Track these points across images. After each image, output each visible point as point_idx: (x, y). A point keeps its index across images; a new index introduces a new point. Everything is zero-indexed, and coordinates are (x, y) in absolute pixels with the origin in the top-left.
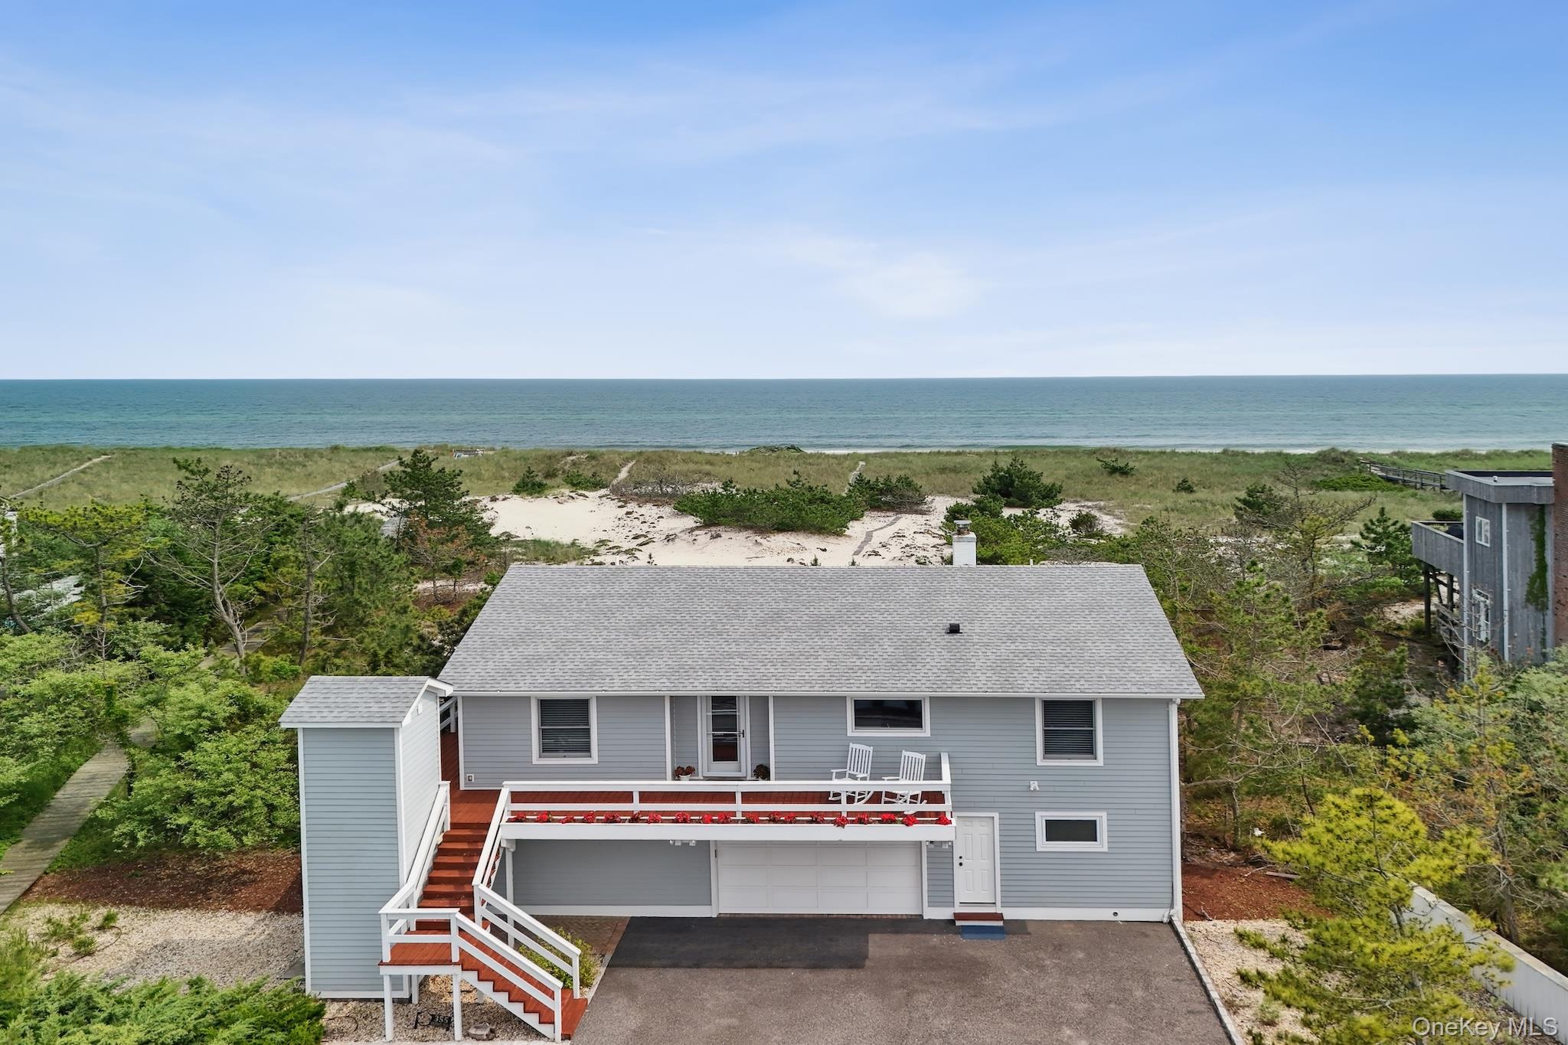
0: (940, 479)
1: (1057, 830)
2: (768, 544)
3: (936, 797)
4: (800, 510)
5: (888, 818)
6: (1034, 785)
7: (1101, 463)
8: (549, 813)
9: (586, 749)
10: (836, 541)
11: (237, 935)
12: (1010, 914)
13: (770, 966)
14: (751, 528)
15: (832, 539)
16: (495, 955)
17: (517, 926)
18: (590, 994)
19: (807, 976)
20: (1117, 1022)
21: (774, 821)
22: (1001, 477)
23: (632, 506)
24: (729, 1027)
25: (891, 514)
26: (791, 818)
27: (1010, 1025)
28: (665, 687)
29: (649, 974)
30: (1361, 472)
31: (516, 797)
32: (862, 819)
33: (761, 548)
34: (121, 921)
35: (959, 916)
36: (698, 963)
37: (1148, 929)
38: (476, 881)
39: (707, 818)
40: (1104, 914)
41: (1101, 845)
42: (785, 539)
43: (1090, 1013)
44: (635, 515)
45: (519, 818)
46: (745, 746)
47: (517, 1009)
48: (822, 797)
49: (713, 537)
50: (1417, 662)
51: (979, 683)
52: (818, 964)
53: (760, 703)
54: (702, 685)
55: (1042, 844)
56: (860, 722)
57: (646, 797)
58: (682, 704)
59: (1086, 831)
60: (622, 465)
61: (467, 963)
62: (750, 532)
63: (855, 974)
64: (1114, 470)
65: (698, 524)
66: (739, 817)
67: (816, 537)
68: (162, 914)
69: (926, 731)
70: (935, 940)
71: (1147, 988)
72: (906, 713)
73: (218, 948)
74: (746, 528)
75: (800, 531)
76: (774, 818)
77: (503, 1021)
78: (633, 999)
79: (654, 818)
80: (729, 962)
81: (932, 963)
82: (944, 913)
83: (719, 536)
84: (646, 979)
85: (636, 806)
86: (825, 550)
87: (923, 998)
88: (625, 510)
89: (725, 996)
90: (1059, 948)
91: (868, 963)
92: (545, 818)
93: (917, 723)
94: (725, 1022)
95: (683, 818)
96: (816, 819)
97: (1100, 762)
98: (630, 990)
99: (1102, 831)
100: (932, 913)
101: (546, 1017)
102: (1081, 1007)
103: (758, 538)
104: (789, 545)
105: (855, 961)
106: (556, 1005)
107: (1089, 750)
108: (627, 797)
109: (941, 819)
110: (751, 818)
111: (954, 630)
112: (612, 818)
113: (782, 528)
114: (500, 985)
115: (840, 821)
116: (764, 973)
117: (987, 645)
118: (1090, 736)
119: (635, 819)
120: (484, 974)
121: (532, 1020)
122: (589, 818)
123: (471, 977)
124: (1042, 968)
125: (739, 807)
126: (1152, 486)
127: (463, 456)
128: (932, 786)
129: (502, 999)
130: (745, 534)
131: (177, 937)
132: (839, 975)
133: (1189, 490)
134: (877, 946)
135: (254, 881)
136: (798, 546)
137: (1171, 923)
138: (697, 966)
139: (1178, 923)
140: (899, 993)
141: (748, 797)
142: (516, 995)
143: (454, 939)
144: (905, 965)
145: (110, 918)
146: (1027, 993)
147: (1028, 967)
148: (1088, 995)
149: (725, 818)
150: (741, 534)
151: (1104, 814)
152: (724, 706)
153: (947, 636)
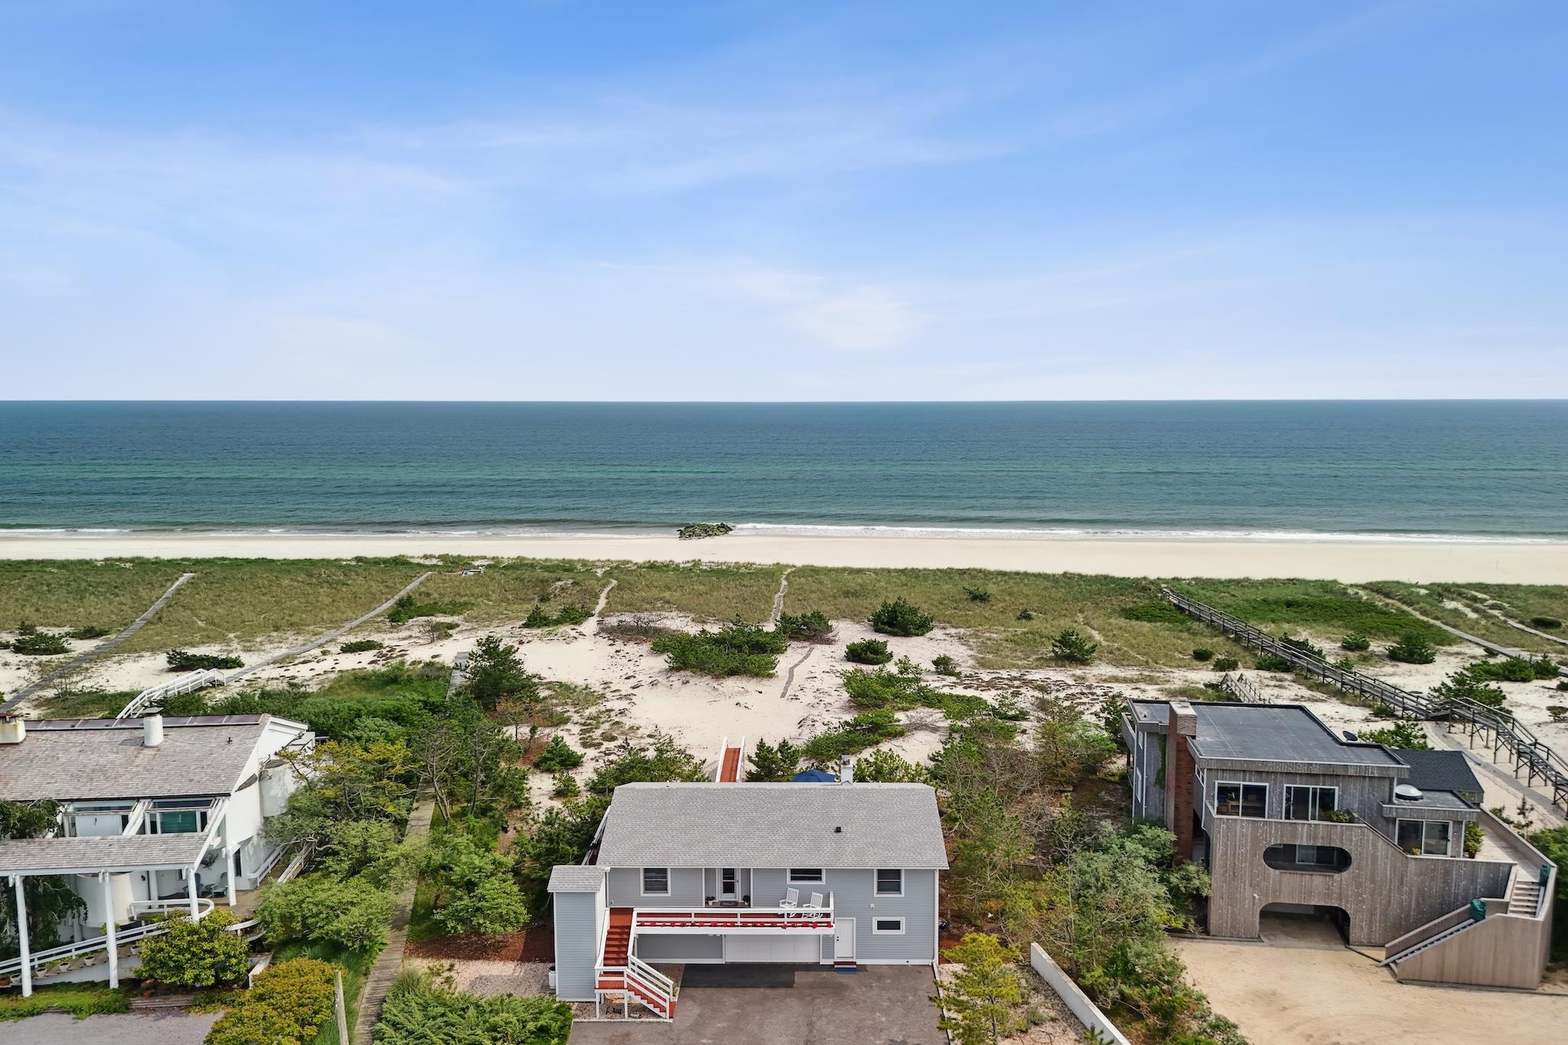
0: (843, 602)
1: (882, 925)
2: (722, 690)
3: (827, 915)
4: (744, 661)
5: (805, 925)
6: (872, 905)
8: (655, 922)
9: (665, 889)
10: (768, 683)
11: (510, 973)
12: (859, 962)
13: (752, 987)
14: (709, 674)
16: (639, 984)
17: (639, 967)
18: (676, 1000)
19: (768, 991)
20: (899, 1010)
21: (755, 926)
22: (889, 612)
23: (619, 645)
24: (738, 1013)
25: (807, 644)
26: (762, 925)
27: (855, 1012)
28: (702, 864)
29: (699, 990)
30: (1162, 600)
31: (639, 915)
32: (794, 925)
33: (717, 694)
34: (456, 967)
35: (837, 963)
36: (719, 985)
37: (921, 969)
38: (630, 953)
39: (725, 925)
40: (903, 962)
41: (902, 931)
42: (734, 684)
43: (888, 1006)
44: (622, 653)
45: (642, 924)
46: (738, 887)
47: (651, 1007)
48: (776, 915)
49: (683, 684)
50: (1116, 800)
51: (848, 862)
52: (773, 986)
53: (746, 872)
54: (720, 864)
55: (876, 931)
56: (793, 879)
57: (697, 915)
58: (710, 872)
59: (896, 925)
60: (601, 591)
61: (630, 988)
62: (709, 677)
63: (789, 990)
64: (975, 597)
66: (739, 924)
67: (754, 679)
68: (471, 963)
69: (823, 882)
70: (825, 974)
71: (915, 996)
72: (814, 874)
73: (505, 979)
74: (706, 673)
75: (743, 674)
76: (755, 925)
77: (643, 1010)
78: (695, 1002)
79: (702, 924)
80: (733, 985)
81: (823, 985)
82: (830, 962)
83: (688, 682)
84: (698, 993)
85: (693, 919)
86: (761, 692)
87: (818, 1000)
88: (615, 648)
89: (735, 1000)
90: (880, 978)
91: (795, 985)
92: (653, 924)
93: (820, 879)
94: (735, 1011)
95: (714, 925)
96: (773, 925)
97: (903, 895)
98: (693, 998)
99: (903, 925)
100: (823, 962)
101: (663, 1010)
102: (885, 1004)
103: (715, 685)
104: (736, 689)
105: (789, 985)
106: (667, 1005)
107: (898, 889)
108: (689, 915)
109: (829, 925)
110: (744, 925)
111: (838, 830)
112: (683, 925)
113: (731, 672)
114: (644, 997)
115: (784, 927)
116: (750, 990)
117: (853, 839)
118: (899, 883)
119: (693, 925)
120: (637, 993)
121: (657, 1011)
122: (673, 924)
123: (632, 994)
124: (871, 987)
125: (739, 920)
126: (1002, 612)
127: (469, 573)
128: (826, 910)
129: (644, 1003)
130: (705, 680)
131: (484, 973)
132: (782, 991)
133: (1029, 618)
134: (799, 977)
135: (505, 946)
136: (742, 690)
137: (932, 966)
138: (720, 987)
139: (935, 966)
140: (808, 999)
141: (743, 915)
142: (651, 1001)
143: (625, 979)
144: (811, 986)
145: (452, 966)
146: (863, 998)
147: (866, 987)
148: (889, 999)
149: (733, 925)
150: (703, 679)
151: (904, 918)
152: (729, 873)
153: (835, 834)
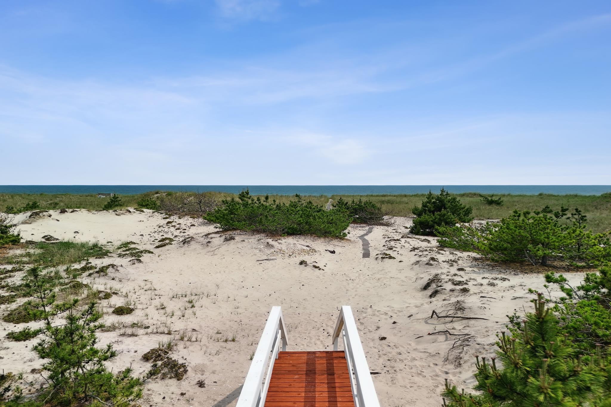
2: (279, 246)
4: (308, 216)
7: (482, 199)
10: (340, 244)
14: (264, 231)
15: (335, 242)
22: (434, 203)
25: (364, 225)
33: (272, 250)
42: (296, 242)
44: (173, 224)
49: (226, 240)
62: (263, 235)
64: (491, 203)
65: (218, 230)
67: (322, 239)
74: (258, 232)
75: (307, 234)
83: (232, 238)
86: (333, 252)
88: (167, 220)
103: (270, 241)
104: (300, 248)
113: (292, 232)
130: (258, 236)
136: (308, 249)
150: (253, 237)
